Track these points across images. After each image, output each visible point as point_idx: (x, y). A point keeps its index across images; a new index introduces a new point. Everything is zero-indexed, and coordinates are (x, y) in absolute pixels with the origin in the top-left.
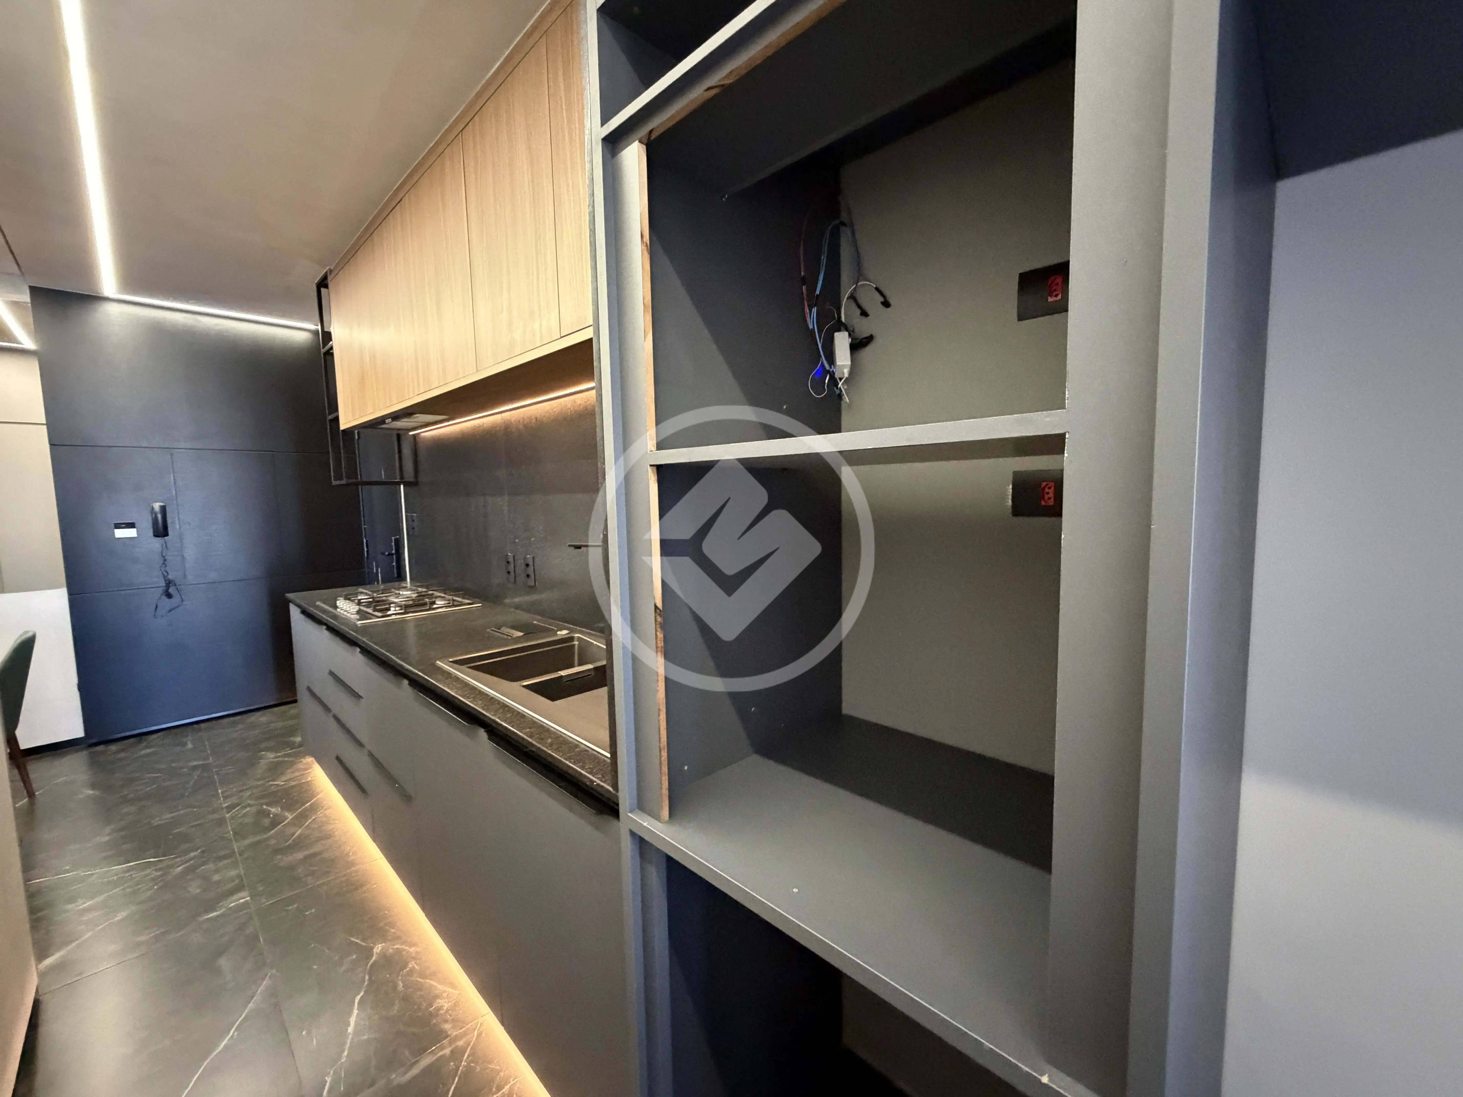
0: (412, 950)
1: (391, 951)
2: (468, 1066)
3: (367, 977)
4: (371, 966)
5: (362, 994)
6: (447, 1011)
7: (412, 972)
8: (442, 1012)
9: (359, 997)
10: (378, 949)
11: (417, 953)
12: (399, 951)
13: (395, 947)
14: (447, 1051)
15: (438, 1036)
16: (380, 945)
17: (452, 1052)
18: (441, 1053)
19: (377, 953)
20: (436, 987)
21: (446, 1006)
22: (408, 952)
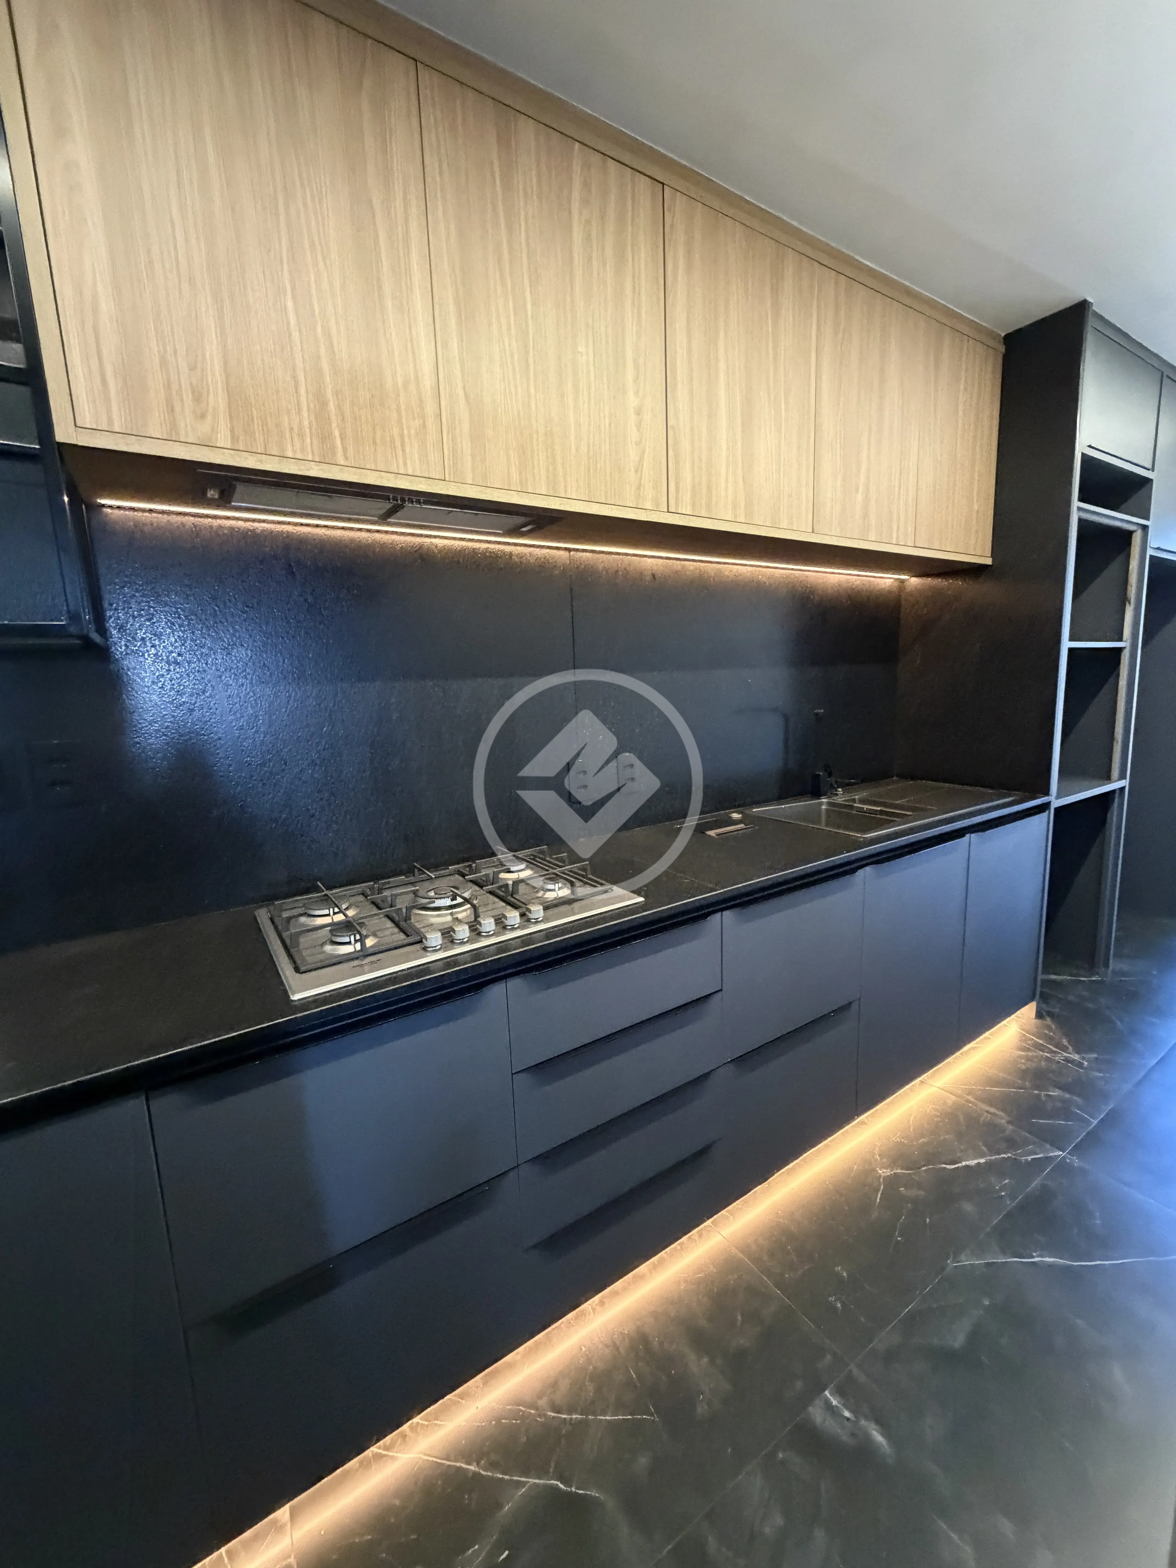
0: (878, 1144)
1: (885, 1162)
2: (975, 1085)
3: (925, 1168)
4: (908, 1170)
5: (945, 1166)
6: (935, 1105)
7: (905, 1136)
8: (938, 1107)
9: (948, 1166)
11: (881, 1139)
12: (882, 1157)
13: (878, 1158)
14: (971, 1098)
16: (880, 1172)
18: (973, 1100)
19: (893, 1171)
20: (915, 1117)
21: (931, 1106)
22: (882, 1149)
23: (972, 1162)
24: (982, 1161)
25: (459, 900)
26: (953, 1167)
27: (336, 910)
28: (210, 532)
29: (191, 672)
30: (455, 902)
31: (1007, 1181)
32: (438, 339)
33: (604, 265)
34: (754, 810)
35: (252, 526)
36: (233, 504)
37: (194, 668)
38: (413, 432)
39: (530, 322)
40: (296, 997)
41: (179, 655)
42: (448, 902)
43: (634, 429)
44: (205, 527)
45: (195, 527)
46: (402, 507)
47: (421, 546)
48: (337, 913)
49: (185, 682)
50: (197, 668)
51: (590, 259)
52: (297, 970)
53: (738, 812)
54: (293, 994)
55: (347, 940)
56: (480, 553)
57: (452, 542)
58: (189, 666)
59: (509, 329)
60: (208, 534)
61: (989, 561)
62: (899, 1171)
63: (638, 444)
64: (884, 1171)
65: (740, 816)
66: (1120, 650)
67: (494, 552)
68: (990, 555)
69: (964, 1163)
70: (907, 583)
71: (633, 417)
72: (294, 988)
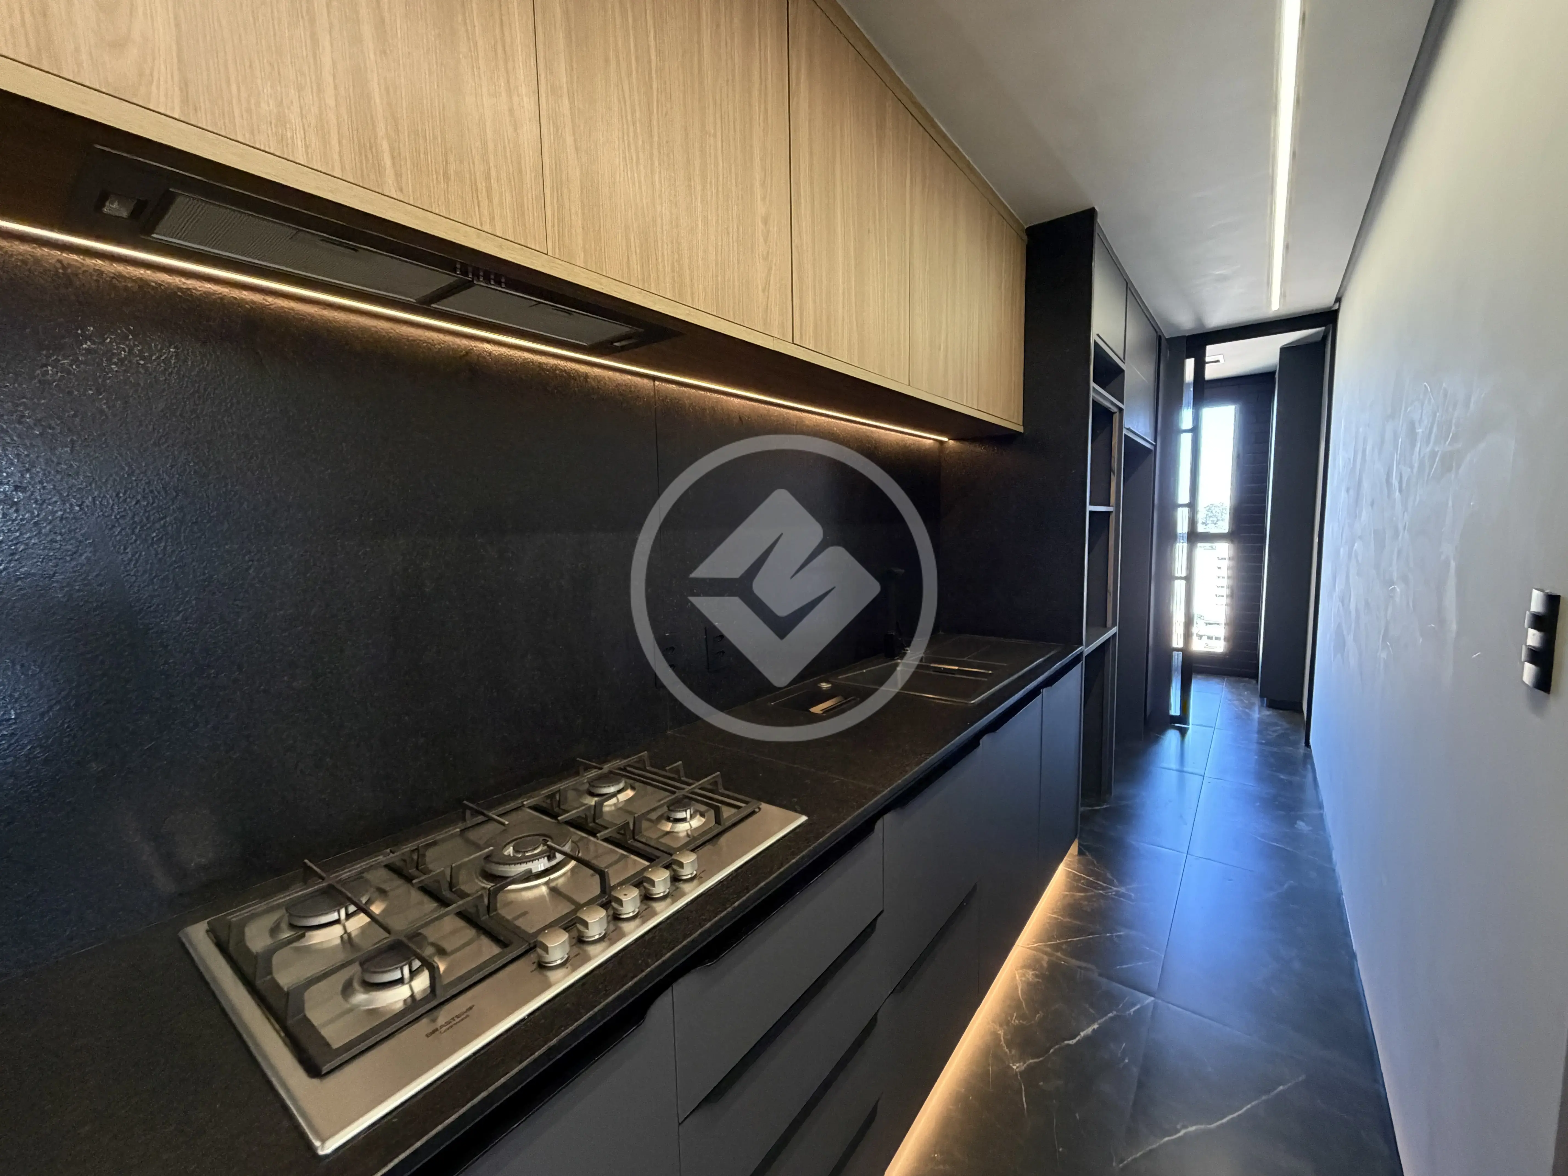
0: (1001, 1032)
1: (1013, 1052)
2: (1058, 938)
3: (1052, 1051)
4: (1038, 1057)
5: (1066, 1042)
6: (1033, 970)
7: (1021, 1017)
8: (1037, 973)
9: (1070, 1042)
10: (1018, 1067)
11: (1001, 1026)
12: (1009, 1044)
13: (1007, 1050)
14: (1059, 954)
15: (1054, 966)
16: (1015, 1067)
17: (1057, 951)
18: (1063, 957)
19: (1024, 1063)
20: (1022, 989)
21: (1031, 973)
22: (1005, 1034)
23: (1089, 1031)
24: (1096, 1026)
25: (559, 857)
26: (1075, 1041)
27: (352, 908)
28: (97, 281)
29: (45, 519)
30: (554, 862)
31: (1124, 1045)
32: (541, 54)
33: (733, 39)
34: (840, 677)
35: (184, 283)
36: (154, 236)
37: (53, 513)
38: (503, 175)
39: (654, 75)
40: (327, 1148)
41: (17, 488)
42: (541, 865)
43: (761, 239)
44: (84, 272)
45: (64, 267)
46: (469, 285)
47: (468, 352)
48: (354, 914)
49: (30, 538)
50: (60, 513)
51: (718, 26)
52: (313, 1070)
53: (827, 682)
54: (323, 1141)
55: (397, 975)
56: (548, 370)
57: (512, 352)
58: (40, 510)
59: (630, 75)
60: (93, 284)
61: (1021, 429)
62: (1031, 1061)
63: (766, 258)
64: (1018, 1065)
65: (829, 685)
66: (1109, 513)
67: (565, 370)
68: (1021, 424)
69: (1082, 1034)
70: (946, 445)
71: (760, 225)
72: (318, 1122)
